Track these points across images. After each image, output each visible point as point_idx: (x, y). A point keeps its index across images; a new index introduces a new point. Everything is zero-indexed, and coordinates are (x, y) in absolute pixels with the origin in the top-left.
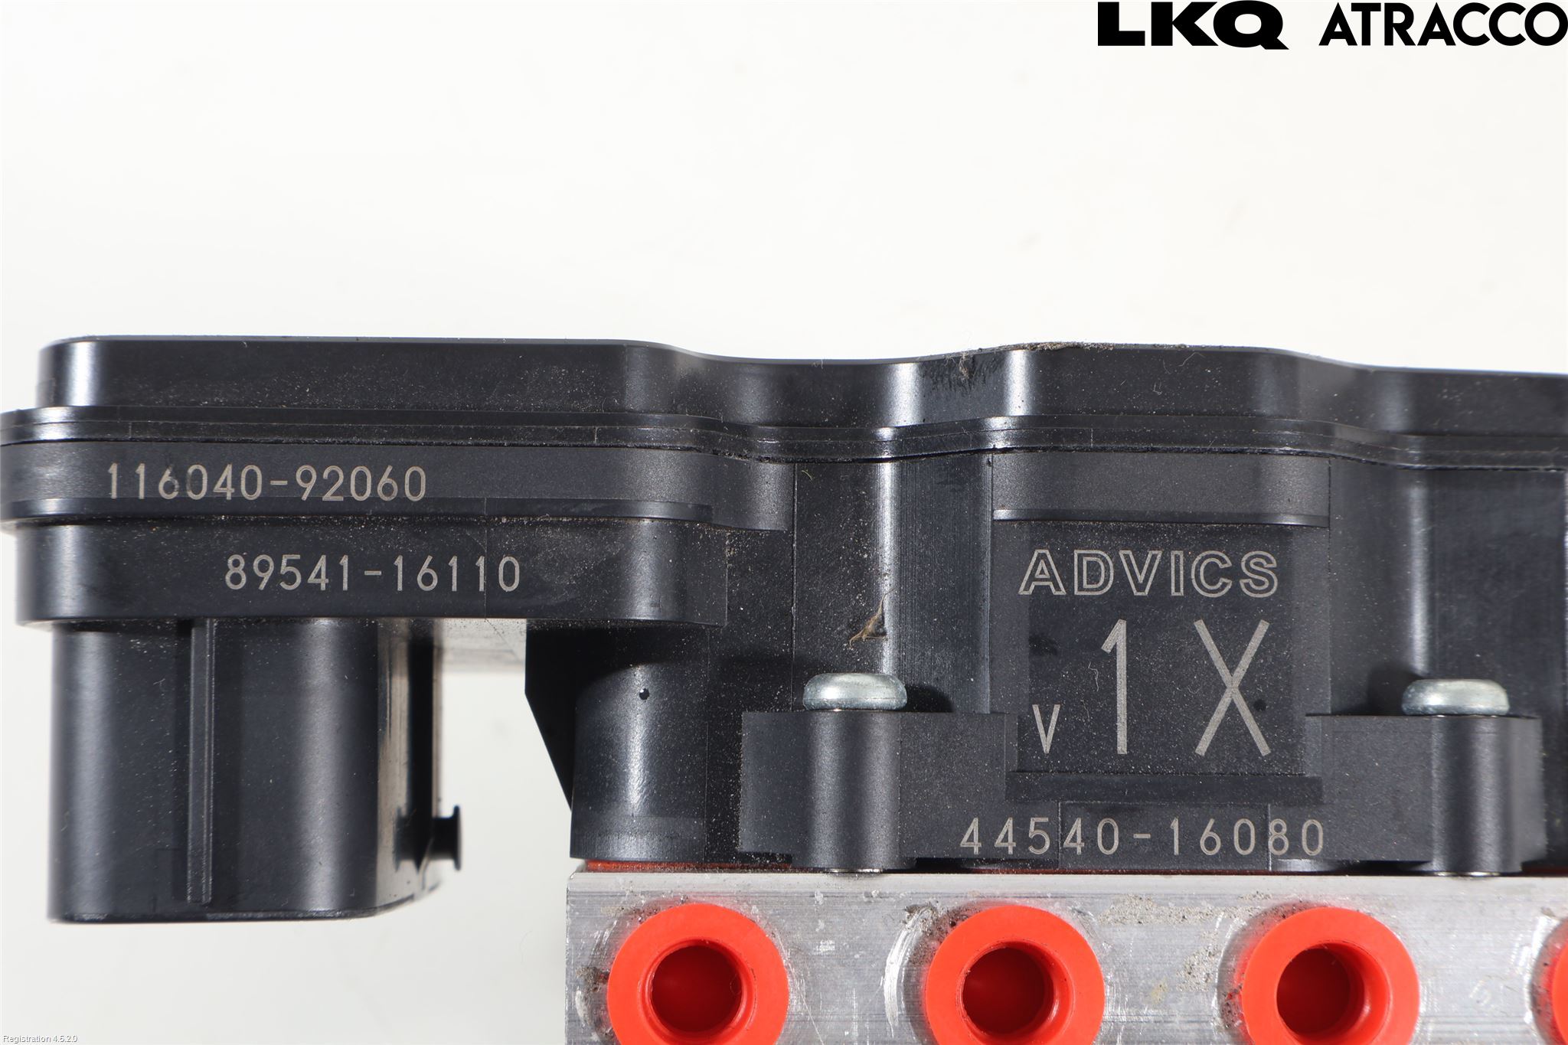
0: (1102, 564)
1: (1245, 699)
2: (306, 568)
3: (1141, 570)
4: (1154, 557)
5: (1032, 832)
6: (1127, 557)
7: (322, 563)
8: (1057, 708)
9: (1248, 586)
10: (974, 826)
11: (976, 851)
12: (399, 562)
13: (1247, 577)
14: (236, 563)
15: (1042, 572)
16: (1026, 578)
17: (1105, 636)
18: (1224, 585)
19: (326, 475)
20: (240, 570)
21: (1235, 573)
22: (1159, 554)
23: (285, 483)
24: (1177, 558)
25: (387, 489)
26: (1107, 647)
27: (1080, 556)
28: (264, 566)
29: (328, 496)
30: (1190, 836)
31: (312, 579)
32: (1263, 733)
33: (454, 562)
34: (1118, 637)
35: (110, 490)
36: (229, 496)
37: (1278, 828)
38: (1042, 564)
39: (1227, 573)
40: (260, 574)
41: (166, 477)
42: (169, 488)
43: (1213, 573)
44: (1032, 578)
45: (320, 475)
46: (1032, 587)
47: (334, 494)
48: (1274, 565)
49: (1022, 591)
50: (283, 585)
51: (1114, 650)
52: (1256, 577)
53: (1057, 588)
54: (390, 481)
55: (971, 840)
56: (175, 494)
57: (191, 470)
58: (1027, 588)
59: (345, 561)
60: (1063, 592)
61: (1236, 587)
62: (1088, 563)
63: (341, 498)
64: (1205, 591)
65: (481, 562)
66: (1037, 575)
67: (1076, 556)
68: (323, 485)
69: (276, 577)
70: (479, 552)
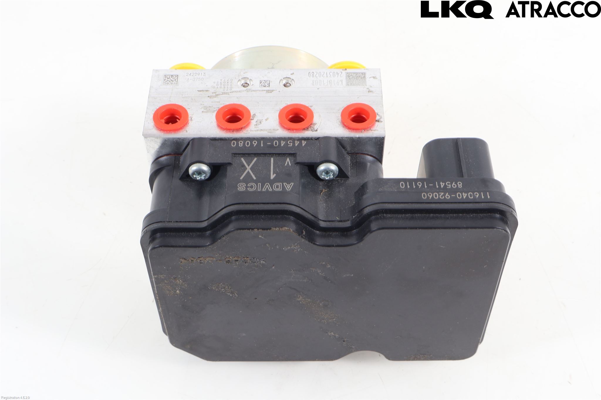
0: (276, 188)
1: (246, 167)
2: (445, 186)
3: (267, 187)
4: (264, 189)
5: (292, 144)
6: (270, 189)
7: (442, 186)
8: (286, 165)
9: (244, 185)
10: (303, 145)
11: (303, 141)
12: (426, 187)
13: (244, 186)
14: (460, 186)
15: (289, 187)
16: (292, 186)
17: (275, 177)
18: (249, 185)
19: (444, 197)
20: (459, 185)
21: (247, 187)
22: (263, 190)
23: (452, 195)
24: (259, 189)
25: (430, 195)
26: (275, 175)
27: (280, 189)
28: (454, 186)
29: (442, 194)
30: (259, 144)
31: (444, 184)
32: (242, 161)
33: (414, 187)
34: (272, 176)
35: (489, 194)
36: (463, 193)
37: (241, 145)
38: (288, 188)
39: (249, 187)
40: (455, 184)
41: (477, 196)
42: (477, 194)
43: (252, 187)
44: (291, 186)
45: (445, 197)
46: (291, 184)
47: (441, 194)
48: (238, 189)
49: (293, 184)
50: (450, 183)
51: (273, 174)
52: (242, 186)
53: (285, 184)
54: (430, 196)
55: (304, 143)
56: (475, 193)
57: (472, 197)
58: (292, 184)
59: (437, 187)
60: (284, 184)
61: (247, 184)
62: (278, 188)
63: (440, 193)
64: (254, 184)
65: (408, 187)
66: (289, 186)
67: (281, 189)
68: (444, 195)
69: (451, 184)
70: (409, 189)
